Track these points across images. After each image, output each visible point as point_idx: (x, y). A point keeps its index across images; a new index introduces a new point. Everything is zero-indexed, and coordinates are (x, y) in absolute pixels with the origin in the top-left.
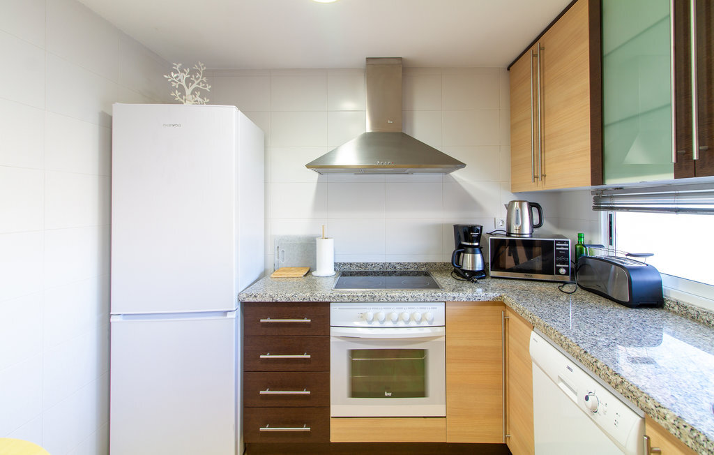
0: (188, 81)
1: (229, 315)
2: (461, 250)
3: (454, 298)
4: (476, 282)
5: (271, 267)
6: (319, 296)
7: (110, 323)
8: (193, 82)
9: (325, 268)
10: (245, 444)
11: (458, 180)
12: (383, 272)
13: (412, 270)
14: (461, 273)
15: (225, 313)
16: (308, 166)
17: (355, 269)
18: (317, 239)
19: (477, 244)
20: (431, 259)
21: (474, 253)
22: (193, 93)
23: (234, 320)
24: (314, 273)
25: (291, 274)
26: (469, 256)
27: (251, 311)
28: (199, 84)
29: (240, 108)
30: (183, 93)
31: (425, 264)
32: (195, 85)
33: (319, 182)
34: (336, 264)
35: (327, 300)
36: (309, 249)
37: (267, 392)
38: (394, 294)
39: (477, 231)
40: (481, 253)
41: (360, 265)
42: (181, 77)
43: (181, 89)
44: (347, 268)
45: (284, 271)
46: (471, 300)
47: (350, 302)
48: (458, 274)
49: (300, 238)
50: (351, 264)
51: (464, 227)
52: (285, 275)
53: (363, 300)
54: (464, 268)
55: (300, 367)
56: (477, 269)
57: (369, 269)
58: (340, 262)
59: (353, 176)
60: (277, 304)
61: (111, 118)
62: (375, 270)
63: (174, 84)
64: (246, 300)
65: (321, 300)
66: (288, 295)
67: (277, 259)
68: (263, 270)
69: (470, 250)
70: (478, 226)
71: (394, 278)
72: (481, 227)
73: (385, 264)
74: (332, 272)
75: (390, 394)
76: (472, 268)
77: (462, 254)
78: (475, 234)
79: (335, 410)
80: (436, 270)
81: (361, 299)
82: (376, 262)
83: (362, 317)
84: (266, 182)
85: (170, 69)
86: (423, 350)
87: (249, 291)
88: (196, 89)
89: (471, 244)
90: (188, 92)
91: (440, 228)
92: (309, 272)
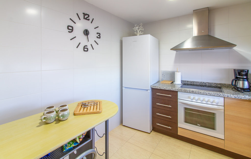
0: (138, 29)
1: (148, 91)
2: (237, 79)
3: (228, 96)
4: (242, 92)
5: (160, 80)
6: (174, 89)
7: (122, 89)
8: (139, 29)
9: (178, 82)
10: (153, 127)
11: (237, 51)
12: (201, 85)
13: (214, 85)
14: (237, 88)
15: (147, 90)
16: (171, 49)
17: (189, 83)
18: (175, 72)
19: (245, 77)
20: (223, 82)
21: (243, 81)
22: (139, 32)
23: (150, 93)
24: (174, 83)
25: (166, 82)
26: (241, 82)
27: (154, 90)
28: (141, 29)
29: (151, 35)
30: (137, 32)
31: (220, 84)
32: (140, 29)
33: (176, 54)
34: (182, 81)
35: (176, 90)
36: (172, 75)
37: (158, 114)
38: (201, 92)
39: (246, 72)
40: (248, 81)
41: (192, 82)
42: (137, 28)
43: (137, 31)
44: (186, 82)
45: (164, 81)
46: (237, 98)
47: (185, 92)
48: (235, 89)
49: (170, 72)
50: (188, 81)
51: (238, 70)
52: (165, 82)
53: (189, 92)
54: (238, 86)
55: (168, 109)
56: (245, 87)
57: (195, 83)
58: (184, 80)
59: (188, 51)
60: (161, 90)
61: (122, 41)
62: (197, 84)
63: (135, 30)
64: (153, 88)
65: (175, 90)
66: (164, 87)
67: (162, 78)
68: (158, 80)
69: (241, 79)
70: (246, 70)
71: (205, 88)
72: (248, 71)
73: (202, 82)
74: (180, 83)
75: (200, 125)
76: (243, 87)
77: (237, 81)
78: (244, 73)
79: (179, 125)
80: (225, 87)
81: (188, 92)
82: (198, 81)
83: (189, 98)
84: (159, 55)
85: (134, 27)
86: (214, 113)
87: (153, 85)
88: (140, 30)
89: (242, 77)
90: (138, 31)
91: (228, 70)
92: (172, 82)
